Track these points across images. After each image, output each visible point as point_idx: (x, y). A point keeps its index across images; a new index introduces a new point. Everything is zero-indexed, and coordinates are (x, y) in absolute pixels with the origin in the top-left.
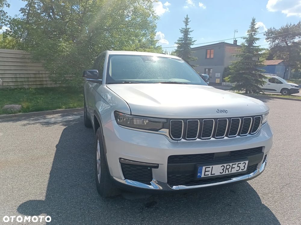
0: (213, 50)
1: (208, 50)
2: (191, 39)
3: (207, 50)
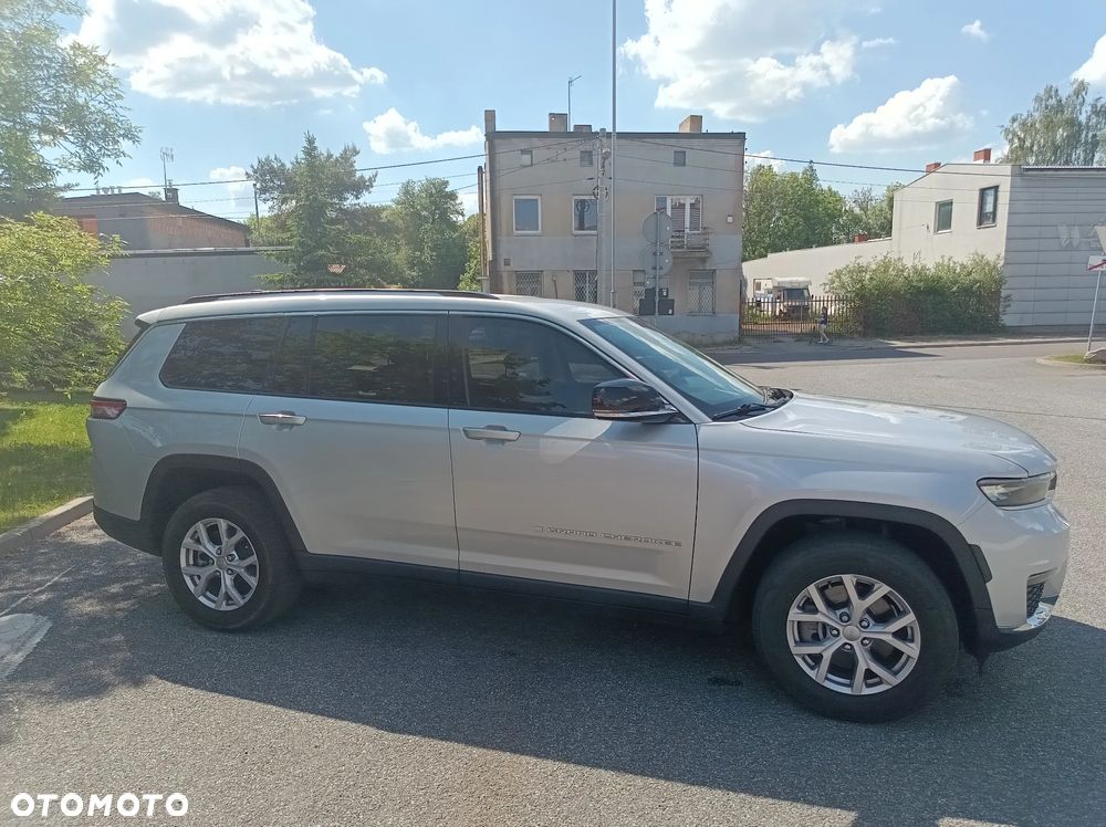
0: (92, 219)
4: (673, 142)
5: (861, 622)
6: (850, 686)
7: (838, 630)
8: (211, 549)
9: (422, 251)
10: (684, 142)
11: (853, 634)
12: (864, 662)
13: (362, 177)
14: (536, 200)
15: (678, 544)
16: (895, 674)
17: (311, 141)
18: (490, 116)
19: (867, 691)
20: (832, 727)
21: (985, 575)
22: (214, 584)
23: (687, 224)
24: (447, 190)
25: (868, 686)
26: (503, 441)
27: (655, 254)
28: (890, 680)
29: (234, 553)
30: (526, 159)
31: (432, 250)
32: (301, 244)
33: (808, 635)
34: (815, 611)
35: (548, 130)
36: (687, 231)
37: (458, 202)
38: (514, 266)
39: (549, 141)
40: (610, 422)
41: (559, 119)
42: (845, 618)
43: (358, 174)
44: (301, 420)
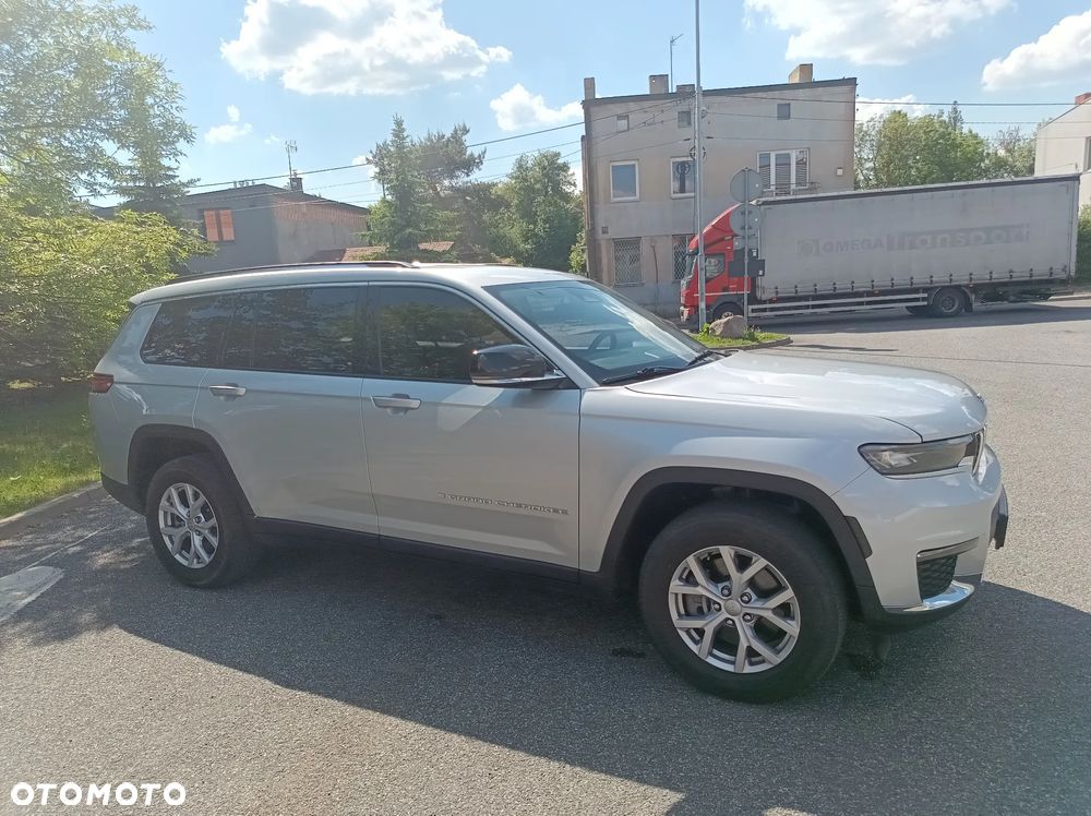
0: (228, 211)
1: (205, 213)
2: (170, 173)
3: (201, 211)
4: (776, 94)
5: (742, 596)
6: (733, 663)
7: (719, 604)
8: (182, 511)
9: (535, 223)
10: (788, 94)
11: (735, 608)
12: (746, 637)
13: (472, 155)
14: (634, 165)
15: (565, 512)
16: (778, 652)
17: (399, 123)
18: (590, 84)
19: (748, 669)
20: (713, 704)
21: (864, 550)
22: (186, 544)
23: (793, 180)
24: (559, 161)
25: (751, 664)
26: (406, 409)
27: (743, 213)
28: (772, 658)
29: (201, 515)
30: (623, 124)
31: (545, 222)
32: (392, 224)
33: (693, 608)
34: (696, 584)
35: (648, 93)
36: (793, 187)
37: (570, 173)
38: (612, 234)
39: (646, 104)
40: (502, 389)
41: (659, 80)
42: (726, 592)
43: (468, 153)
44: (242, 391)
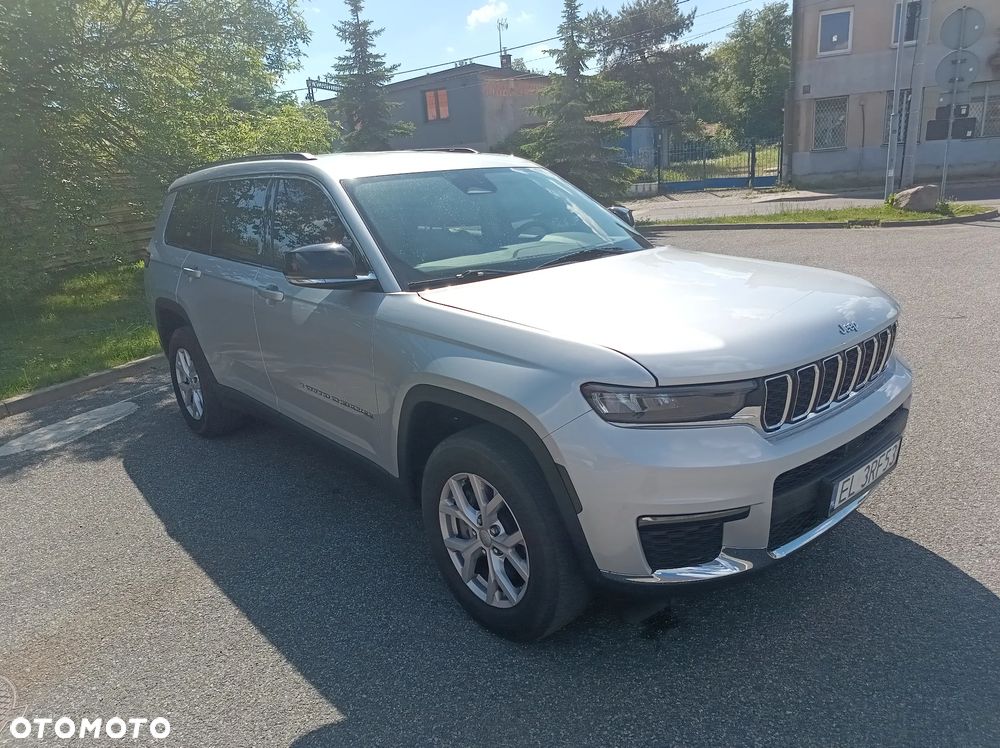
0: (444, 91)
2: (378, 61)
3: (424, 92)
5: (491, 527)
6: (486, 591)
7: (475, 532)
9: (752, 86)
11: (487, 539)
12: (493, 571)
13: (682, 16)
14: (848, 13)
15: (372, 416)
16: (518, 593)
19: (497, 602)
21: (576, 505)
25: (502, 598)
26: (275, 301)
27: (954, 63)
28: (515, 596)
31: (762, 82)
38: (815, 93)
42: (479, 521)
43: (679, 14)
44: (199, 274)
